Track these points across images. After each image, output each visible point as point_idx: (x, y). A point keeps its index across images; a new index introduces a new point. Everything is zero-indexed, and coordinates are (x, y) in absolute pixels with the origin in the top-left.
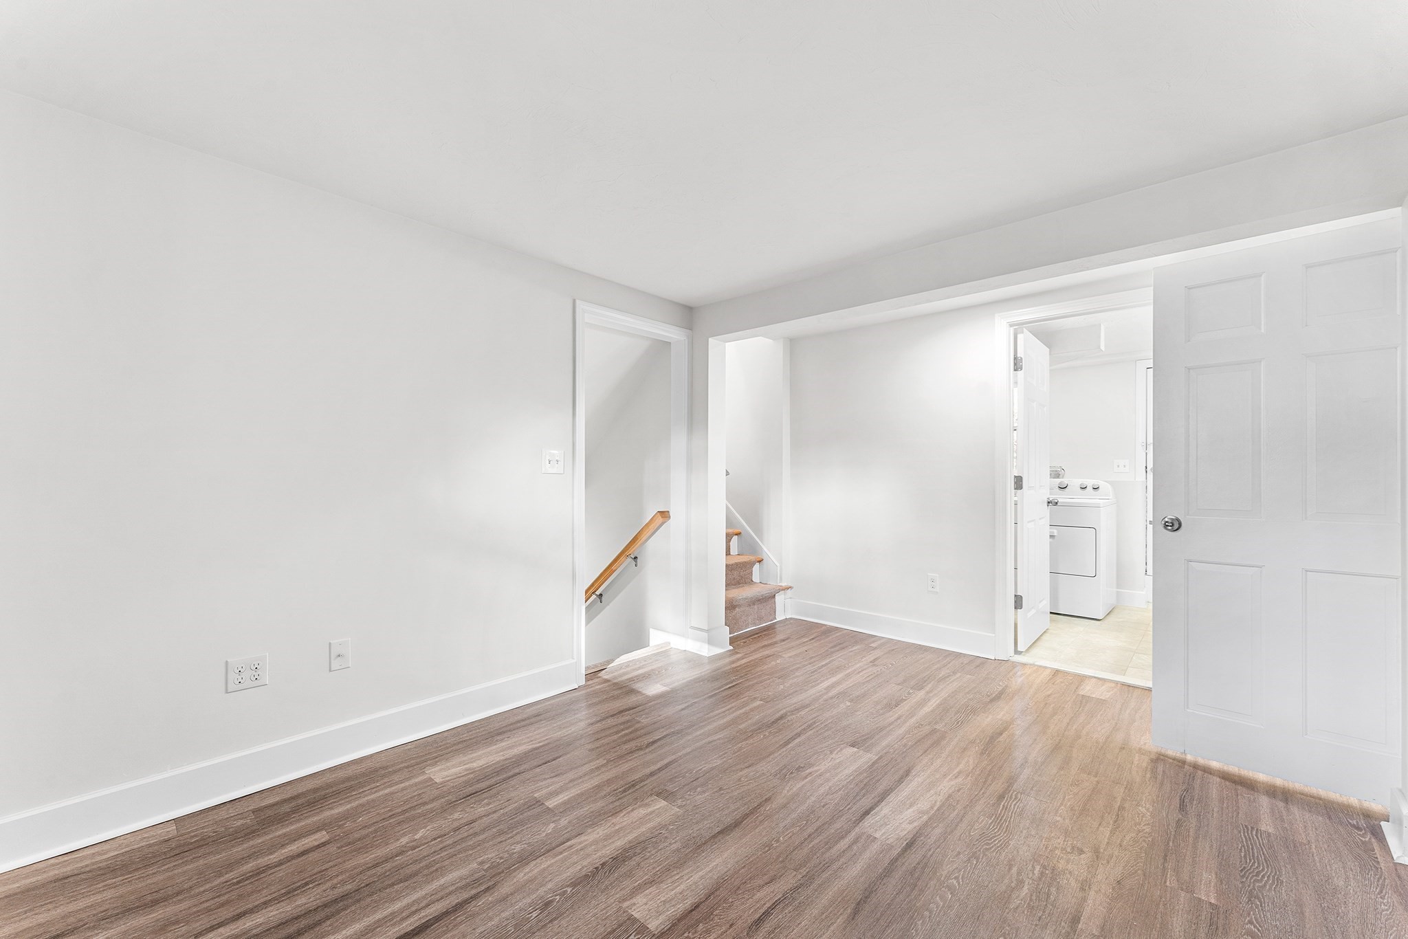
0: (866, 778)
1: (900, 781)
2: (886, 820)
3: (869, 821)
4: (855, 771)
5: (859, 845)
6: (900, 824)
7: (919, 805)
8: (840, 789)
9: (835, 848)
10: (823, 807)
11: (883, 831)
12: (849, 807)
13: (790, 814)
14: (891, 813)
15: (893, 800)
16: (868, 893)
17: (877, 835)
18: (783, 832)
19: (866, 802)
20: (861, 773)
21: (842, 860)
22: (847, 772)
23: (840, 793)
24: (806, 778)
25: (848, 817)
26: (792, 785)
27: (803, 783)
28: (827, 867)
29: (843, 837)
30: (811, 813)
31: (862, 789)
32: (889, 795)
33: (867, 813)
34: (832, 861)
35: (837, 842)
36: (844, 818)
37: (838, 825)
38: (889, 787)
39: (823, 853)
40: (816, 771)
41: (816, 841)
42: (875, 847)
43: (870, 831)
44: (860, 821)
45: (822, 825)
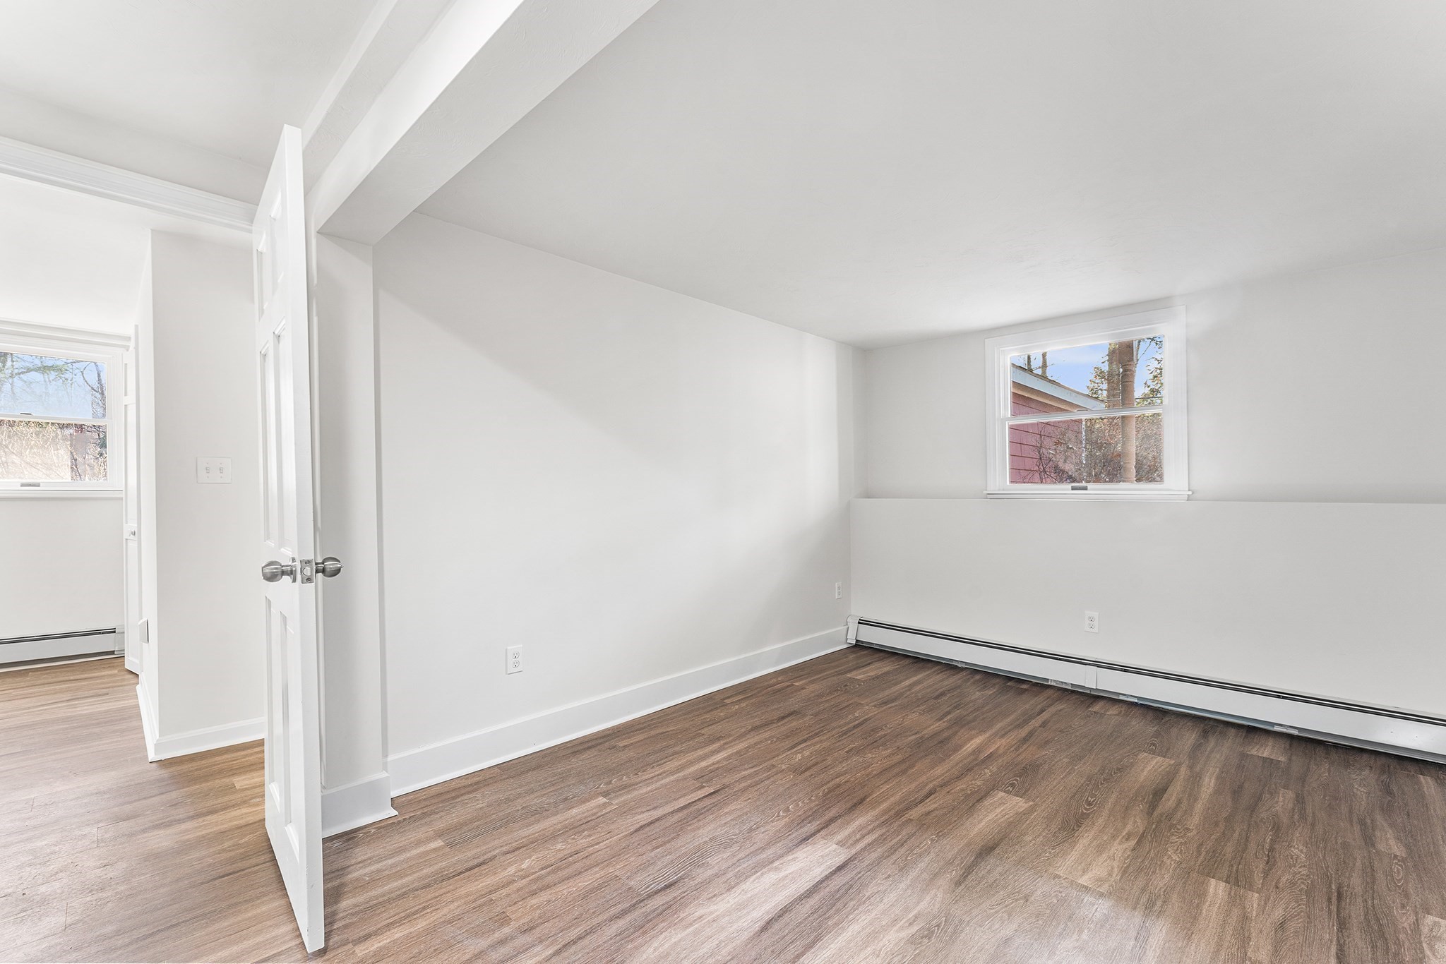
0: (829, 917)
1: (785, 911)
2: (821, 860)
3: (838, 861)
4: (843, 929)
5: (854, 839)
6: (807, 858)
7: (775, 877)
8: (869, 898)
9: (877, 835)
10: (889, 876)
11: (827, 850)
12: (859, 875)
13: (927, 867)
14: (813, 869)
15: (804, 884)
16: (855, 806)
17: (835, 846)
18: (929, 848)
19: (840, 880)
20: (836, 924)
21: (870, 827)
22: (855, 928)
23: (869, 893)
24: (916, 917)
25: (862, 864)
26: (934, 904)
27: (918, 908)
28: (885, 823)
29: (869, 844)
30: (903, 868)
31: (839, 899)
32: (807, 890)
33: (840, 868)
34: (879, 826)
35: (876, 840)
36: (867, 862)
37: (874, 855)
38: (803, 902)
39: (888, 831)
40: (902, 928)
41: (894, 841)
42: (840, 836)
43: (841, 850)
44: (849, 859)
45: (889, 856)
